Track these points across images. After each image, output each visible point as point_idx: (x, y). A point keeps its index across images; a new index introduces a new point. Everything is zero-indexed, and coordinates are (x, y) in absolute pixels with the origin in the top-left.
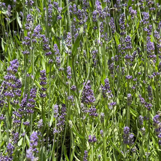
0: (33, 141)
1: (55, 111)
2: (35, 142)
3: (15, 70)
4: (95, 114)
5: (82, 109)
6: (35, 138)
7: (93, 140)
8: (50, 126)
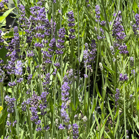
0: (65, 91)
1: (85, 56)
2: (66, 92)
3: (43, 20)
4: (126, 52)
5: (112, 52)
6: (66, 88)
7: (124, 79)
8: (81, 61)
